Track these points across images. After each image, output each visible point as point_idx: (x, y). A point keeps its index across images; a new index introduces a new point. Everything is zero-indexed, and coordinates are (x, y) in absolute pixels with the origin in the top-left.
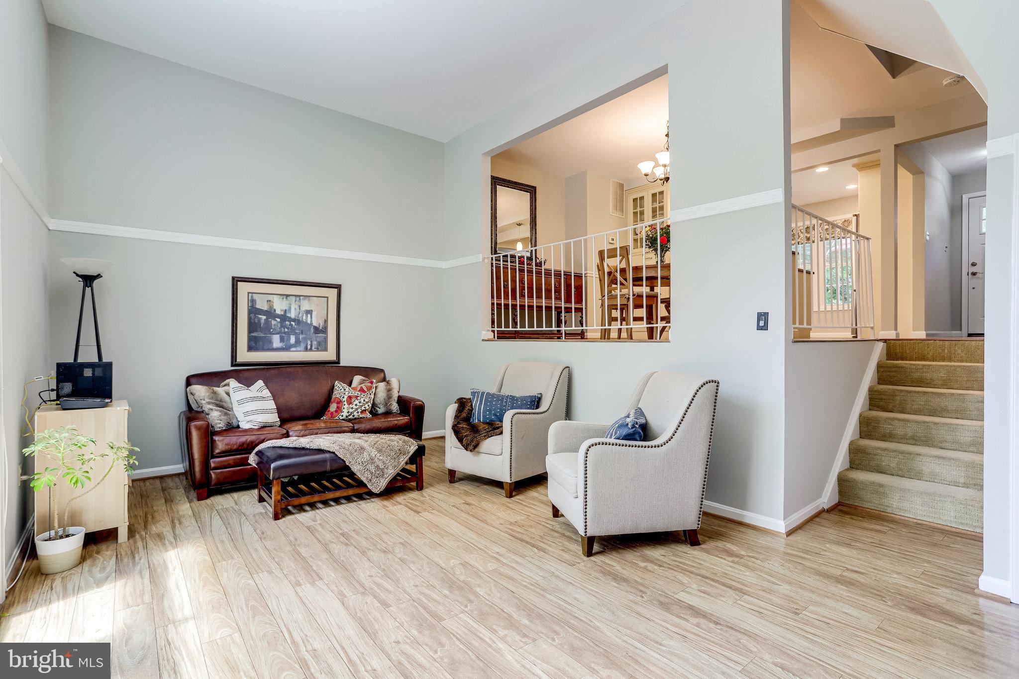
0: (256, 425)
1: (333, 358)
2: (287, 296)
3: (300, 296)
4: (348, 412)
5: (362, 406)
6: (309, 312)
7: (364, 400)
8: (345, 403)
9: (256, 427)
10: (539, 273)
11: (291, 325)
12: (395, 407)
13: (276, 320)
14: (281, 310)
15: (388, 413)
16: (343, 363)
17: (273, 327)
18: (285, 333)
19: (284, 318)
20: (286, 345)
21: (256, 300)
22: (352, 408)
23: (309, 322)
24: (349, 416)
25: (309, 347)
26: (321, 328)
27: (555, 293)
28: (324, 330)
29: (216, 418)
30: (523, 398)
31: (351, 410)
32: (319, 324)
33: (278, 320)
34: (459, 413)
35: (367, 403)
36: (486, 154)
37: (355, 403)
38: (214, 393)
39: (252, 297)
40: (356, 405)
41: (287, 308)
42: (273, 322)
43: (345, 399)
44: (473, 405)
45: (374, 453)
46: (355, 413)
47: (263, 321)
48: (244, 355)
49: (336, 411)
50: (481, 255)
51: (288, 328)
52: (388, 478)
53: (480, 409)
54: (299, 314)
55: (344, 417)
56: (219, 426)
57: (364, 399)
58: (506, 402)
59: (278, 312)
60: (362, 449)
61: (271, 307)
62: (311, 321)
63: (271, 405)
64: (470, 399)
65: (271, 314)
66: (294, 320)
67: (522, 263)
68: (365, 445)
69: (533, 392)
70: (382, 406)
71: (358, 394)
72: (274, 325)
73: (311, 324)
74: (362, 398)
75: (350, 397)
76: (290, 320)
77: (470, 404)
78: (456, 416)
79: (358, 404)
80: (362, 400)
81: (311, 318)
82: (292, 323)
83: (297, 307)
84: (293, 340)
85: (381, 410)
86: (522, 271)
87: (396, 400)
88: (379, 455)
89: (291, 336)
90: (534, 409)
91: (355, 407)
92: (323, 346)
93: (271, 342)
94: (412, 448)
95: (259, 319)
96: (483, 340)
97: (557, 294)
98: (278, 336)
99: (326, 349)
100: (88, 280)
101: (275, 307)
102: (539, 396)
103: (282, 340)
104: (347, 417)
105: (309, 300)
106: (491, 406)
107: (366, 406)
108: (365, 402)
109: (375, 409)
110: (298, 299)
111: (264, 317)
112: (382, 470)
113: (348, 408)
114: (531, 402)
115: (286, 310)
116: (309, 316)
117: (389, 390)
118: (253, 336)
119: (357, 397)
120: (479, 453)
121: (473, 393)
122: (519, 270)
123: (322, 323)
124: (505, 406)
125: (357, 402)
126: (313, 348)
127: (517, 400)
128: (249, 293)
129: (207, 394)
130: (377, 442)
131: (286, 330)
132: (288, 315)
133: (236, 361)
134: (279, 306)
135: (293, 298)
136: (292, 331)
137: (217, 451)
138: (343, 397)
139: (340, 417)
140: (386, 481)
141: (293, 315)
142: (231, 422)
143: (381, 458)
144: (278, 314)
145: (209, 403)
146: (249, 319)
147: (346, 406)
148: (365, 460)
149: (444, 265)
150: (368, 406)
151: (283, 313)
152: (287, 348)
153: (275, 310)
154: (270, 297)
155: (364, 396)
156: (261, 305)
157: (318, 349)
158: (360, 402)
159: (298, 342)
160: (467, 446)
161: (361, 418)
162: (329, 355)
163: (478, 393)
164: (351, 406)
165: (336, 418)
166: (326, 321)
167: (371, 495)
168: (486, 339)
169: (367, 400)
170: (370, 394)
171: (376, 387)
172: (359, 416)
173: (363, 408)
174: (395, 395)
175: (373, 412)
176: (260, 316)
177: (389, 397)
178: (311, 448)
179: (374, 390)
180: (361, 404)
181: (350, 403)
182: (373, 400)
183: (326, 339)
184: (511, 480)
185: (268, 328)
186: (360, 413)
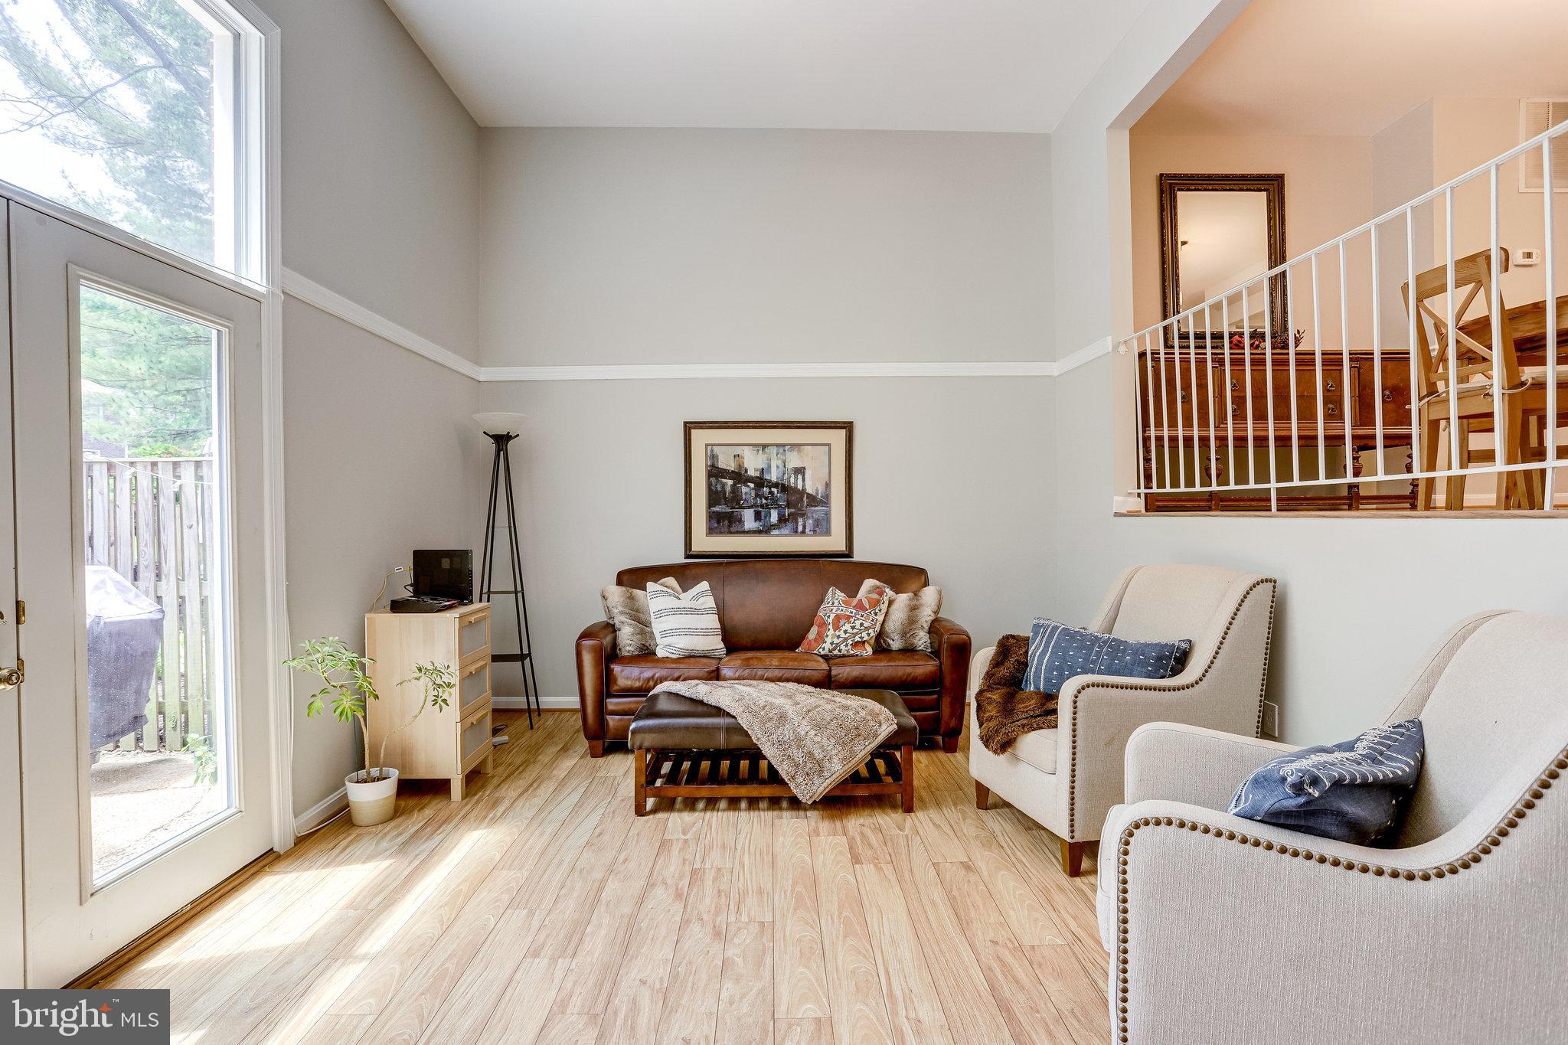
0: (675, 652)
1: (841, 547)
2: (764, 446)
3: (784, 445)
4: (832, 643)
5: (855, 635)
6: (800, 471)
7: (862, 625)
8: (831, 627)
9: (675, 656)
10: (1280, 363)
11: (771, 493)
12: (922, 640)
13: (748, 486)
14: (756, 470)
15: (909, 651)
16: (858, 556)
17: (744, 496)
18: (762, 506)
19: (760, 482)
20: (764, 526)
21: (717, 456)
22: (838, 637)
23: (800, 487)
24: (834, 649)
25: (800, 529)
26: (819, 497)
27: (1325, 404)
28: (825, 501)
29: (627, 639)
30: (1141, 649)
31: (836, 641)
32: (817, 491)
33: (752, 485)
34: (994, 668)
35: (867, 628)
36: (1114, 126)
37: (844, 628)
38: (631, 598)
39: (712, 451)
40: (846, 632)
41: (765, 466)
42: (744, 490)
43: (830, 620)
44: (1030, 653)
45: (804, 728)
46: (842, 647)
47: (728, 489)
48: (703, 542)
49: (816, 640)
50: (1109, 339)
51: (766, 499)
52: (831, 779)
53: (1040, 662)
54: (784, 474)
55: (826, 652)
56: (628, 648)
57: (861, 621)
58: (1098, 654)
59: (752, 473)
60: (782, 718)
61: (740, 466)
62: (804, 485)
63: (713, 621)
64: (1027, 639)
65: (739, 476)
66: (776, 485)
67: (1237, 345)
68: (790, 710)
69: (1170, 635)
70: (896, 637)
71: (851, 612)
72: (746, 493)
73: (804, 490)
74: (858, 619)
75: (838, 618)
76: (772, 485)
77: (1024, 650)
78: (987, 673)
79: (850, 630)
80: (858, 623)
81: (804, 480)
82: (773, 489)
83: (780, 463)
84: (774, 517)
85: (896, 644)
86: (1237, 362)
87: (927, 628)
88: (813, 732)
89: (772, 511)
90: (1163, 677)
91: (843, 635)
92: (822, 527)
93: (740, 521)
94: (884, 727)
95: (724, 485)
96: (1117, 515)
97: (1331, 406)
98: (752, 510)
99: (827, 532)
100: (502, 441)
101: (746, 466)
102: (1184, 646)
103: (758, 517)
104: (830, 651)
105: (799, 451)
106: (1064, 659)
107: (864, 634)
108: (862, 628)
109: (885, 641)
110: (781, 450)
111: (730, 482)
112: (819, 763)
113: (833, 636)
114: (1159, 659)
115: (763, 469)
116: (800, 477)
117: (914, 608)
118: (714, 512)
119: (848, 618)
120: (1016, 758)
121: (1036, 628)
122: (1232, 361)
123: (821, 489)
124: (1094, 662)
125: (847, 627)
126: (807, 530)
127: (1124, 651)
128: (707, 445)
129: (622, 599)
130: (816, 707)
131: (764, 501)
132: (767, 477)
133: (690, 550)
134: (753, 464)
135: (774, 450)
136: (774, 503)
137: (616, 688)
138: (829, 617)
139: (821, 650)
140: (825, 784)
141: (773, 476)
142: (647, 645)
143: (818, 739)
144: (752, 477)
145: (622, 613)
146: (709, 485)
147: (831, 632)
148: (785, 739)
149: (1054, 369)
150: (869, 635)
151: (758, 474)
152: (765, 531)
153: (746, 471)
154: (738, 450)
155: (862, 616)
156: (726, 462)
157: (814, 531)
158: (853, 628)
159: (783, 520)
160: (987, 740)
161: (852, 656)
162: (835, 542)
163: (1046, 628)
164: (837, 633)
165: (815, 652)
166: (828, 485)
167: (795, 803)
168: (1124, 511)
169: (866, 624)
170: (876, 614)
171: (891, 602)
172: (848, 651)
173: (857, 639)
174: (926, 616)
175: (881, 648)
176: (723, 480)
177: (911, 621)
178: (710, 703)
179: (884, 607)
180: (855, 631)
181: (837, 627)
182: (883, 625)
183: (828, 514)
184: (1072, 837)
185: (735, 500)
186: (849, 647)
